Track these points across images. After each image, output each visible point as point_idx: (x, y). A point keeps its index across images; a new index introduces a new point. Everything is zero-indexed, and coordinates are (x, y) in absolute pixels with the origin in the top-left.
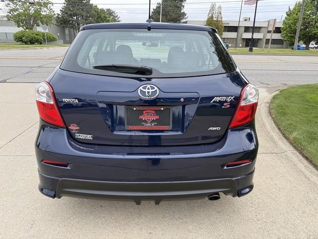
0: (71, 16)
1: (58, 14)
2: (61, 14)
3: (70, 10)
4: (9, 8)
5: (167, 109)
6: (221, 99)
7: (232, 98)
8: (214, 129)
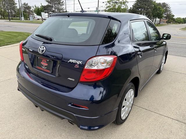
0: (138, 8)
1: (131, 8)
3: (138, 5)
4: (107, 6)
5: (50, 61)
6: (74, 61)
7: (80, 62)
8: (71, 79)
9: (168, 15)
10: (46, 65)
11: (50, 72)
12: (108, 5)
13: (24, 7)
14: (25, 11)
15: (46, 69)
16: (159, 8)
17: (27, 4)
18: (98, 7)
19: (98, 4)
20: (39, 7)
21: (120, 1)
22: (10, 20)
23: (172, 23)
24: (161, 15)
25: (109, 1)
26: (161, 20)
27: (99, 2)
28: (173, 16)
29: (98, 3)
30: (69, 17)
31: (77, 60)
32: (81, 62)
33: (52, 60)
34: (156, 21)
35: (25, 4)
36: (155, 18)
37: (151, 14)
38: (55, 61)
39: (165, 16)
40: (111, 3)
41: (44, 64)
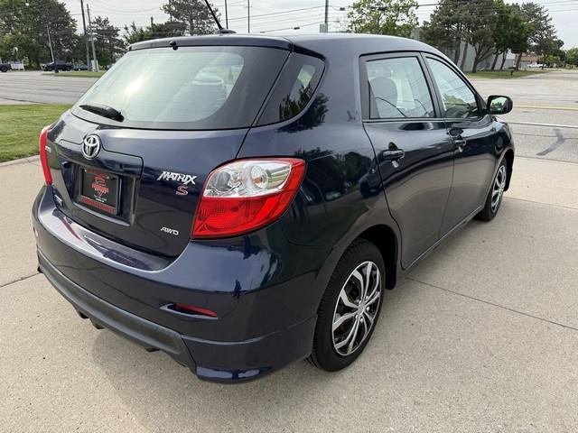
0: (448, 23)
1: (425, 23)
2: (430, 22)
4: (352, 19)
5: (114, 179)
6: (173, 176)
7: (192, 179)
8: (169, 231)
9: (541, 41)
10: (106, 191)
11: (114, 211)
12: (357, 15)
13: (98, 31)
14: (99, 44)
15: (105, 203)
16: (514, 19)
17: (106, 21)
18: (326, 22)
19: (326, 14)
20: (144, 30)
21: (393, 3)
22: (57, 72)
23: (555, 65)
24: (523, 43)
25: (359, 5)
26: (522, 59)
27: (329, 8)
28: (560, 43)
29: (327, 10)
30: (175, 49)
31: (182, 173)
32: (194, 177)
33: (120, 176)
34: (504, 60)
35: (98, 21)
36: (502, 51)
37: (490, 40)
38: (127, 178)
39: (534, 44)
40: (366, 11)
41: (100, 188)
